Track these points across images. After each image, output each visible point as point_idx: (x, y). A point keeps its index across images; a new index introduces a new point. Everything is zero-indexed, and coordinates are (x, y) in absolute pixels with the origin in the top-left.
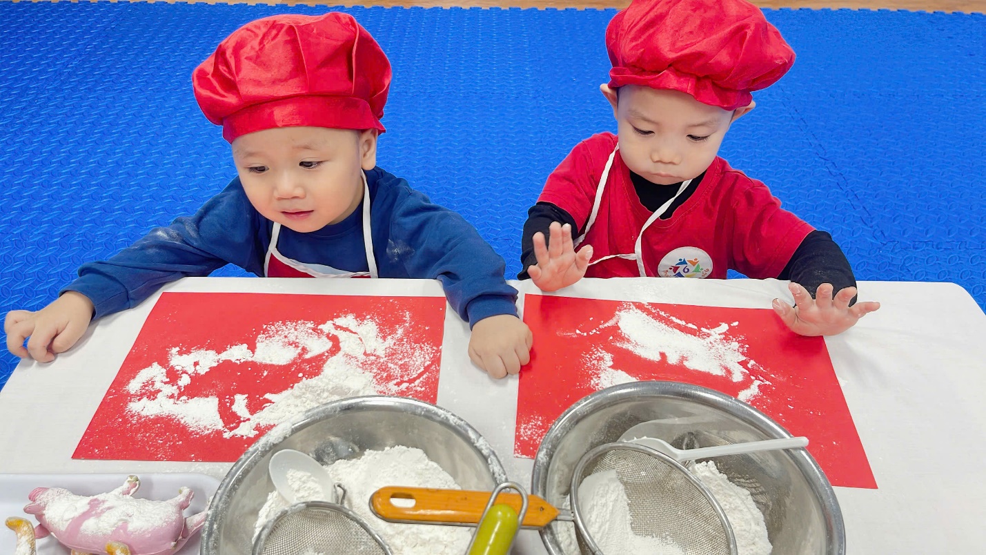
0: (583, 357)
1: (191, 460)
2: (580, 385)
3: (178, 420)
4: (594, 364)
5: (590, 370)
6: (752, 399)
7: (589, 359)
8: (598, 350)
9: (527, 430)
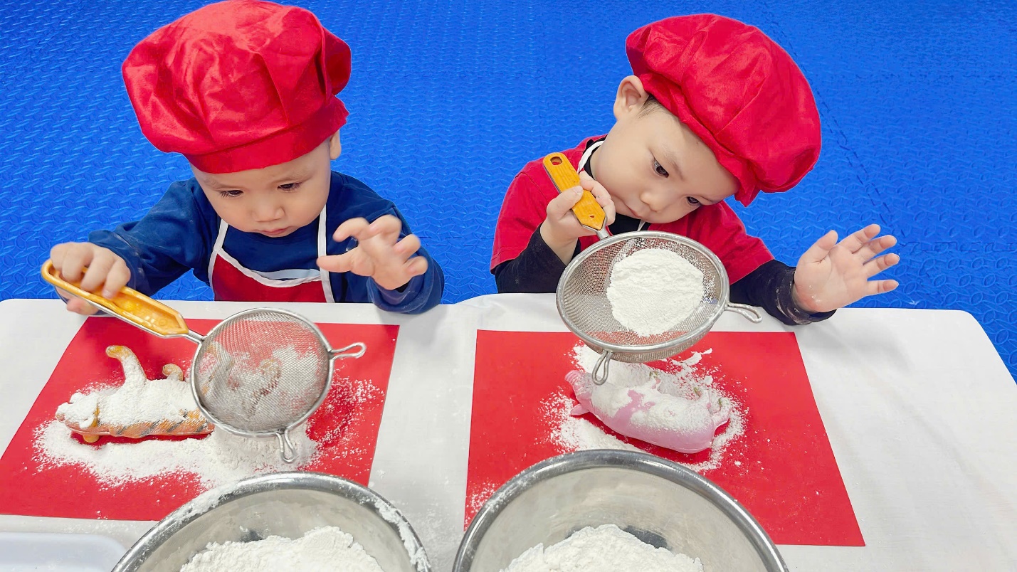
0: (542, 405)
1: (95, 517)
2: (539, 441)
3: (88, 469)
4: (554, 414)
5: (550, 420)
6: (728, 445)
7: (548, 406)
8: (558, 396)
9: (478, 501)
